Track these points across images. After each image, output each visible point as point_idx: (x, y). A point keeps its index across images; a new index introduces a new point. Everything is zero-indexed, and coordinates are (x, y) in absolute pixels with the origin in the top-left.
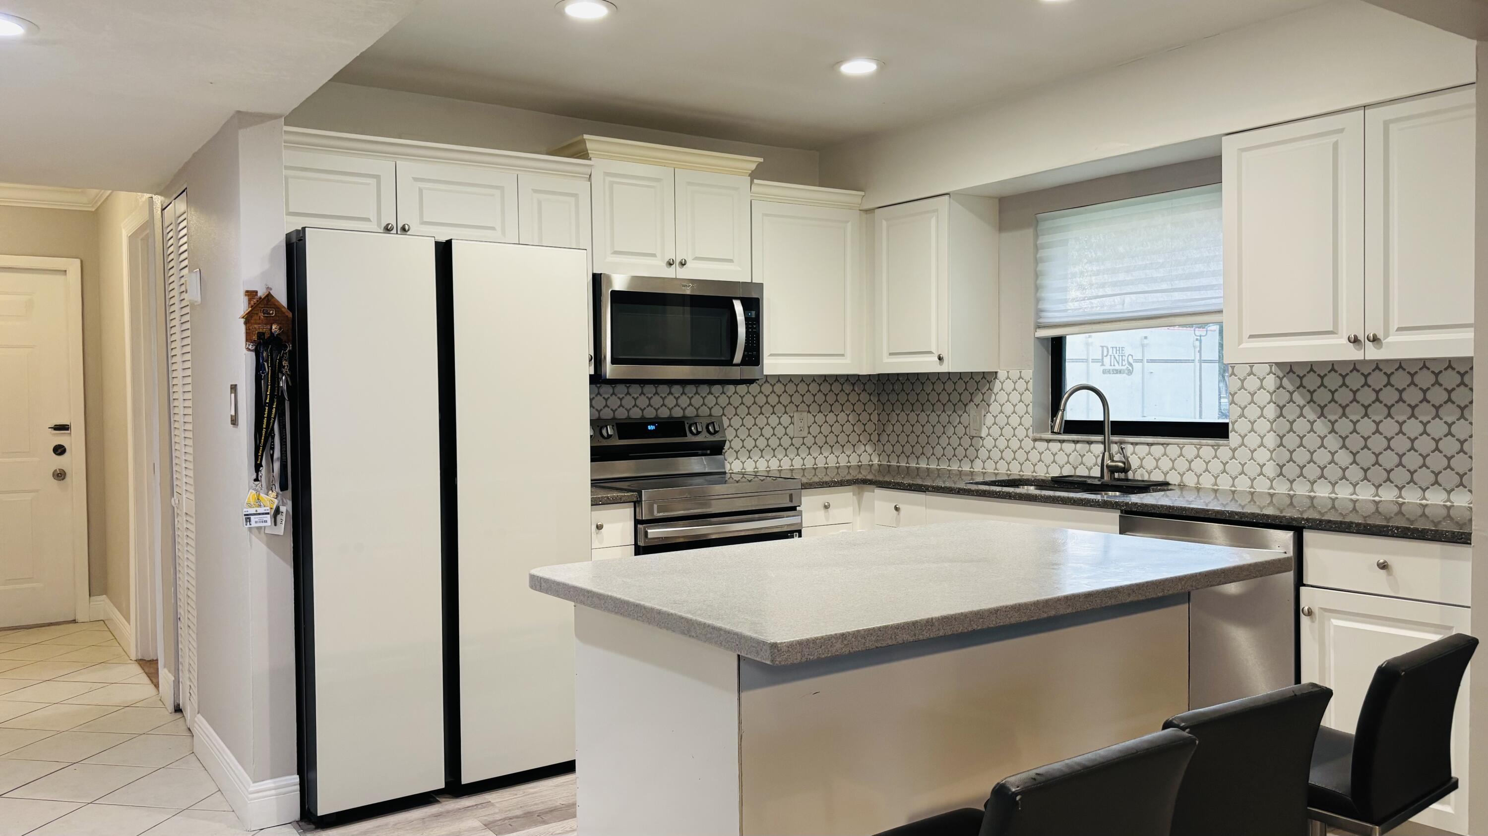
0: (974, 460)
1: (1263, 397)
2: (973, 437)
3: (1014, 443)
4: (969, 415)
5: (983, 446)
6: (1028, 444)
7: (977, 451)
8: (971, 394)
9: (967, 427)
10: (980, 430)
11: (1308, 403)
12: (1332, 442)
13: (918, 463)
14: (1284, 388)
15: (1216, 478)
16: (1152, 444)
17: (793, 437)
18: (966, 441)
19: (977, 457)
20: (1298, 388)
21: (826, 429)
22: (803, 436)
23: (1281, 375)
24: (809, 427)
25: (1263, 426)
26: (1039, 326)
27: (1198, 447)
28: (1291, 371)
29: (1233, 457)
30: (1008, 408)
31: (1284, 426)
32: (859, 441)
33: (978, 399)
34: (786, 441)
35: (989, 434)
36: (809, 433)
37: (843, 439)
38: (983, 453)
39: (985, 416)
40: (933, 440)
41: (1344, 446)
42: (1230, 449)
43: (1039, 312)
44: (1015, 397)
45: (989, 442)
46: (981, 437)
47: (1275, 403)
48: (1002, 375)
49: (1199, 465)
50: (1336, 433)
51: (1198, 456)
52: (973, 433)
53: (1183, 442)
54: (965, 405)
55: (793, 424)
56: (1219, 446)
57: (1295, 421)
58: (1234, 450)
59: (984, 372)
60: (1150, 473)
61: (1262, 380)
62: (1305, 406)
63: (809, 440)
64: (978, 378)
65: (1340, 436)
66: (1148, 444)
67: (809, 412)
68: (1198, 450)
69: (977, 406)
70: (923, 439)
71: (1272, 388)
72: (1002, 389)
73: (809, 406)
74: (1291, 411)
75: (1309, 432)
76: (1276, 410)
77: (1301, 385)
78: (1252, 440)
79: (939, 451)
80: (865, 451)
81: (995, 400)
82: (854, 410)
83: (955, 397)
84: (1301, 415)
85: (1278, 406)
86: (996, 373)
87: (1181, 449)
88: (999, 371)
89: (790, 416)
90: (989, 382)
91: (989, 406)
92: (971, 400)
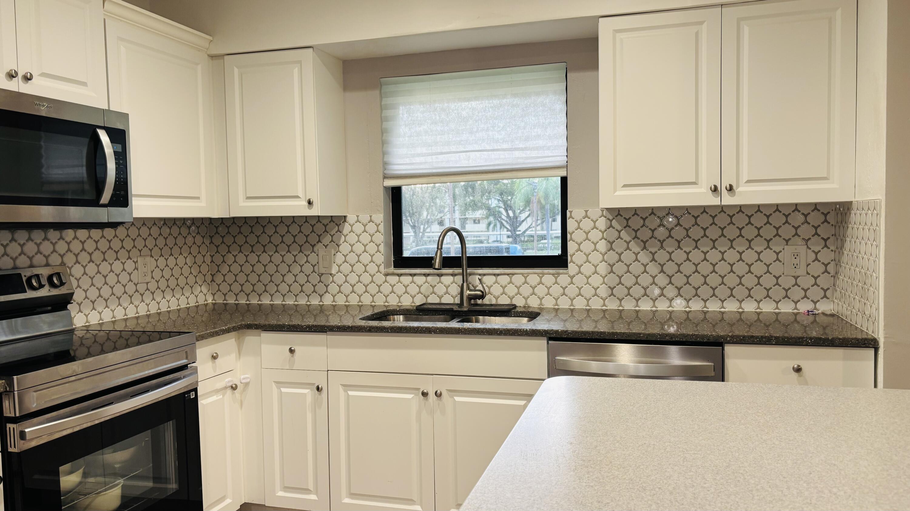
0: (323, 295)
1: (595, 235)
2: (322, 274)
3: (366, 278)
4: (317, 255)
5: (333, 281)
6: (379, 278)
7: (327, 286)
8: (319, 236)
9: (316, 265)
10: (330, 267)
11: (633, 239)
12: (653, 269)
13: (260, 300)
14: (614, 228)
15: (556, 300)
16: (498, 275)
17: (138, 283)
18: (314, 278)
19: (327, 291)
20: (625, 227)
21: (167, 273)
22: (146, 281)
23: (611, 218)
24: (152, 272)
25: (596, 257)
26: (385, 177)
27: (541, 275)
28: (619, 214)
29: (572, 283)
30: (359, 248)
31: (612, 257)
32: (196, 282)
33: (327, 239)
34: (131, 288)
35: (339, 271)
36: (152, 278)
37: (182, 281)
38: (333, 288)
39: (334, 255)
40: (277, 278)
41: (662, 271)
42: (569, 276)
43: (385, 164)
44: (365, 238)
45: (339, 278)
46: (331, 274)
47: (606, 240)
48: (351, 218)
49: (541, 290)
50: (656, 261)
51: (541, 283)
52: (322, 271)
53: (528, 272)
54: (313, 246)
55: (137, 270)
56: (559, 274)
57: (623, 253)
58: (572, 277)
59: (332, 216)
60: (497, 298)
61: (595, 222)
62: (631, 241)
63: (153, 286)
64: (325, 222)
65: (659, 264)
66: (494, 275)
67: (151, 256)
68: (541, 278)
69: (326, 247)
70: (265, 278)
71: (603, 228)
72: (352, 231)
73: (151, 250)
74: (619, 246)
75: (634, 262)
76: (607, 245)
77: (627, 226)
78: (587, 269)
79: (284, 288)
80: (201, 291)
81: (345, 241)
82: (190, 253)
83: (301, 239)
84: (628, 248)
85: (609, 242)
86: (345, 217)
87: (526, 278)
88: (348, 215)
89: (133, 261)
90: (338, 225)
91: (338, 246)
92: (319, 241)
